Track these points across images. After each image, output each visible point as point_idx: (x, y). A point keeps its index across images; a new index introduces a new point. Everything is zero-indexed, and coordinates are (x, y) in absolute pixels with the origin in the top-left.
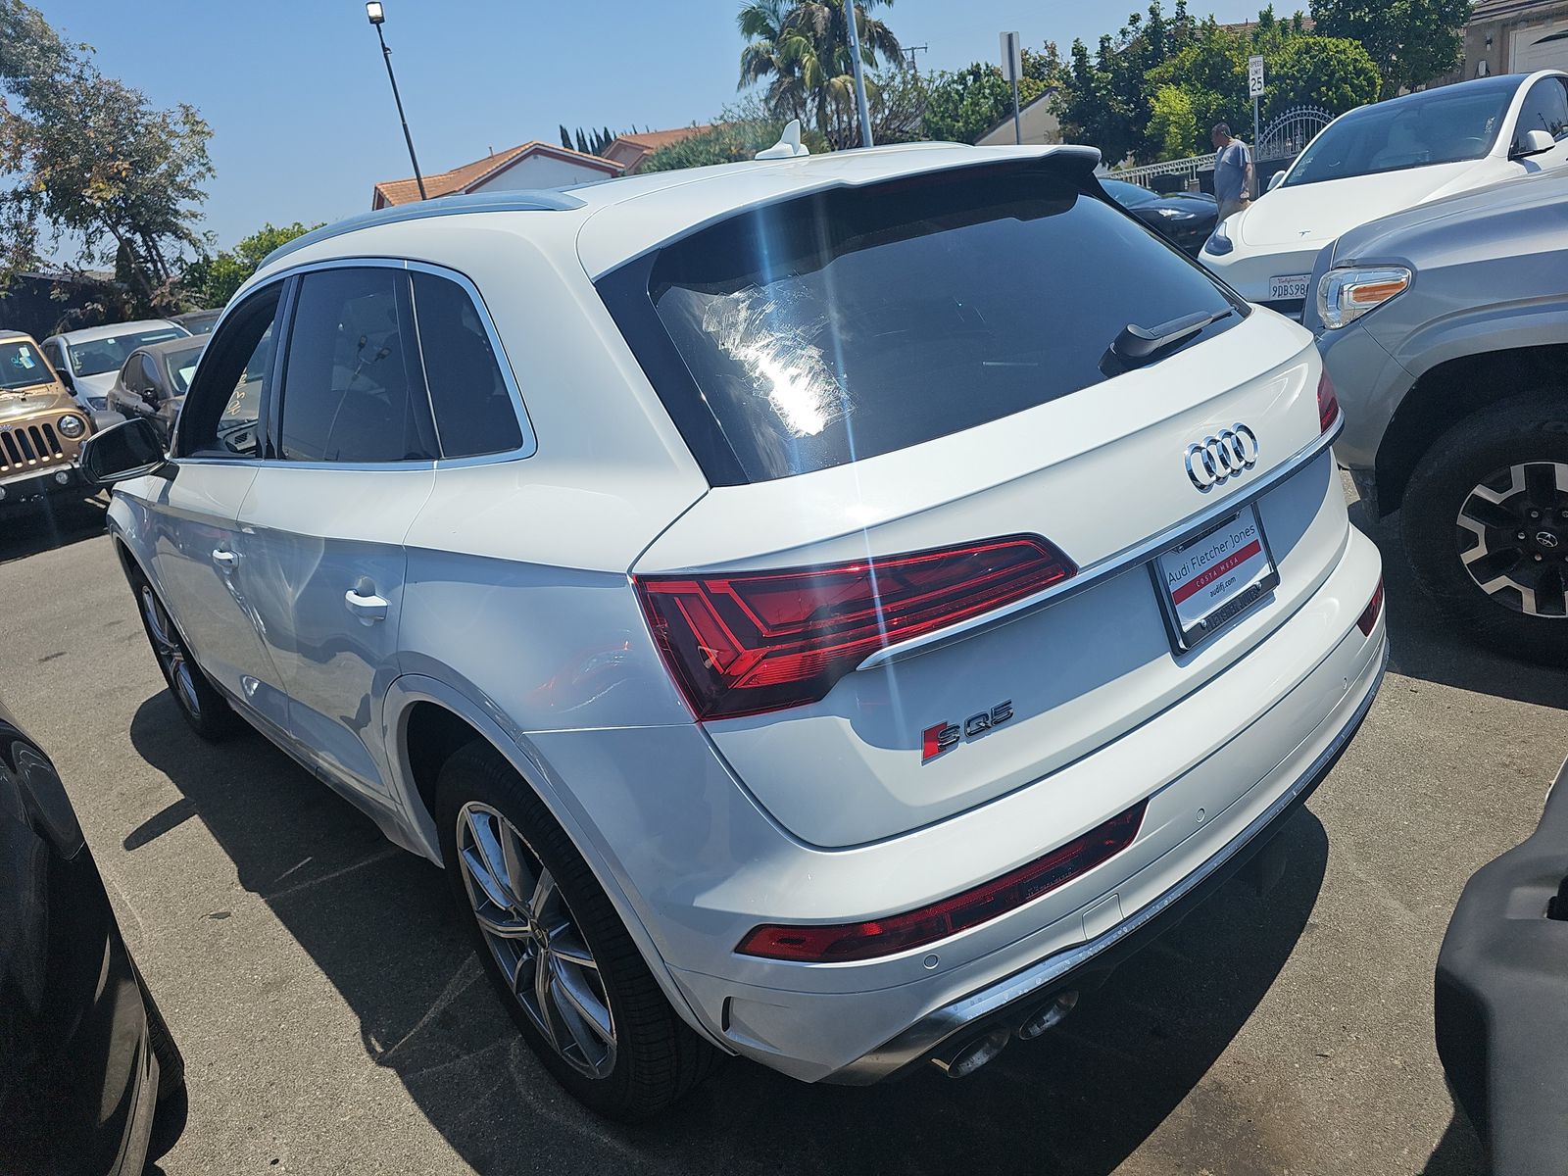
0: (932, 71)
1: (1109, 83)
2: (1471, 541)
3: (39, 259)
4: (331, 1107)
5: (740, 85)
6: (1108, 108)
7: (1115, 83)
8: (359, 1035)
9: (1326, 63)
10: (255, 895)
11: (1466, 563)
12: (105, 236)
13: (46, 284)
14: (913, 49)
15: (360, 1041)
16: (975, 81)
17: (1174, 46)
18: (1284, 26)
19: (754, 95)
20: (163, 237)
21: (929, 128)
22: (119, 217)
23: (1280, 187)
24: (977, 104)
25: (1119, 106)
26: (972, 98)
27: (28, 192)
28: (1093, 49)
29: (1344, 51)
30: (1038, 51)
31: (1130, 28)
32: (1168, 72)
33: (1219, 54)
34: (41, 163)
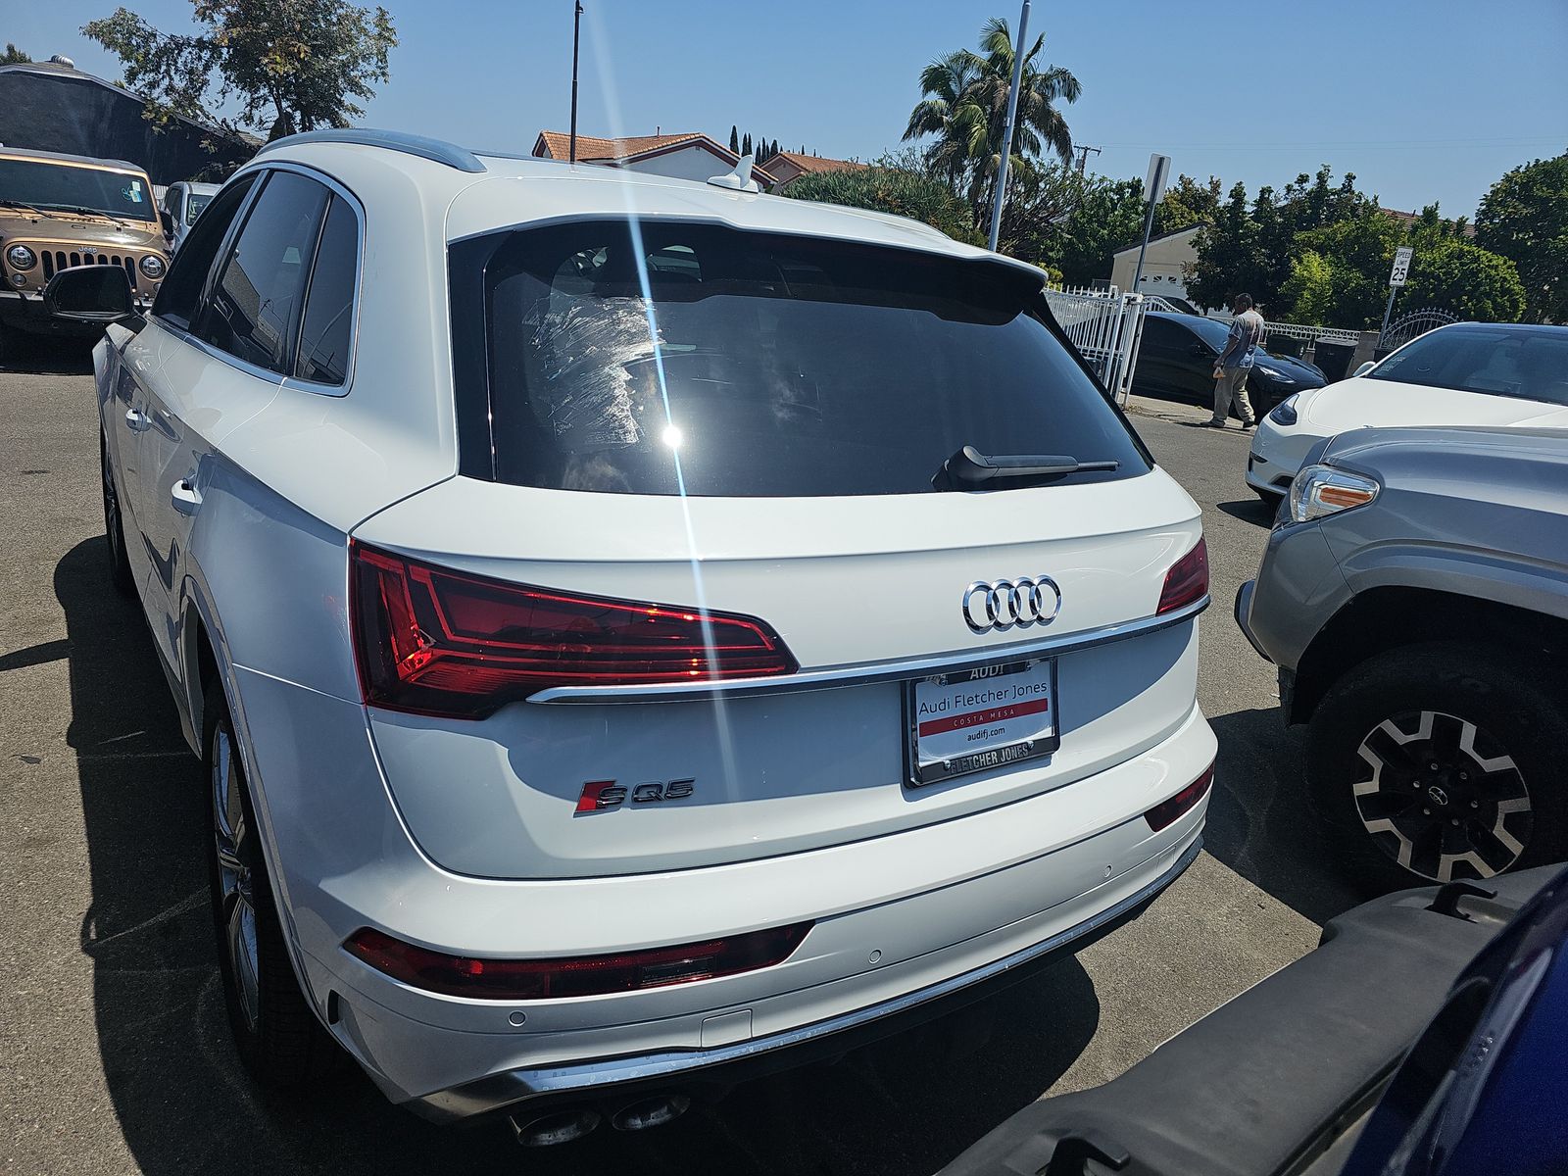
0: (1093, 174)
1: (1258, 233)
2: (1366, 774)
3: (201, 108)
4: (16, 976)
5: (906, 136)
6: (1250, 257)
7: (1263, 234)
8: (82, 917)
9: (1475, 274)
10: (73, 750)
11: (1356, 794)
12: (268, 104)
13: (200, 132)
14: (1086, 149)
15: (81, 922)
16: (1132, 195)
17: (1332, 217)
18: (1446, 226)
19: (918, 149)
20: (321, 122)
21: (1075, 227)
22: (287, 92)
23: (1364, 377)
24: (1127, 218)
25: (1260, 256)
26: (1124, 211)
27: (211, 43)
28: (1251, 196)
29: (1496, 267)
30: (1202, 184)
31: (1296, 187)
32: (1318, 238)
33: (1374, 236)
34: (232, 21)
